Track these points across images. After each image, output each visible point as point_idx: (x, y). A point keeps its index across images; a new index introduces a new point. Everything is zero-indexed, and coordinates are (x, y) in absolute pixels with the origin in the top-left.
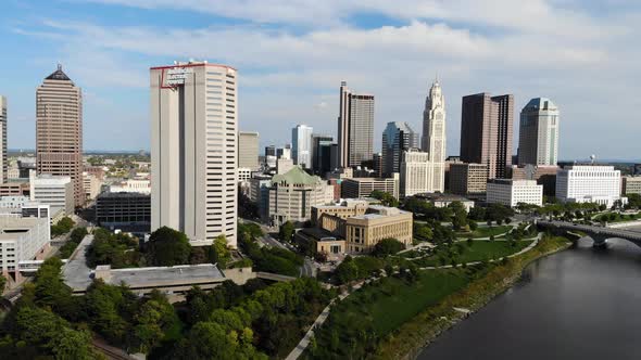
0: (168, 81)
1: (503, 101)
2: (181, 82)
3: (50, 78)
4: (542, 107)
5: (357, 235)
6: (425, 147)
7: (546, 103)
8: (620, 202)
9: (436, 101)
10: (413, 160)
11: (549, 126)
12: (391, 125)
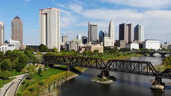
0: (43, 13)
1: (129, 25)
2: (46, 13)
3: (15, 18)
4: (139, 27)
5: (89, 49)
6: (109, 36)
7: (140, 26)
8: (159, 49)
9: (112, 24)
10: (106, 39)
11: (141, 31)
12: (101, 31)
